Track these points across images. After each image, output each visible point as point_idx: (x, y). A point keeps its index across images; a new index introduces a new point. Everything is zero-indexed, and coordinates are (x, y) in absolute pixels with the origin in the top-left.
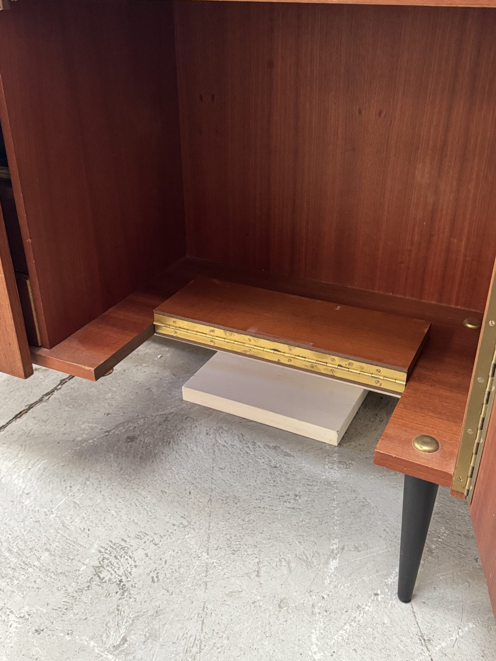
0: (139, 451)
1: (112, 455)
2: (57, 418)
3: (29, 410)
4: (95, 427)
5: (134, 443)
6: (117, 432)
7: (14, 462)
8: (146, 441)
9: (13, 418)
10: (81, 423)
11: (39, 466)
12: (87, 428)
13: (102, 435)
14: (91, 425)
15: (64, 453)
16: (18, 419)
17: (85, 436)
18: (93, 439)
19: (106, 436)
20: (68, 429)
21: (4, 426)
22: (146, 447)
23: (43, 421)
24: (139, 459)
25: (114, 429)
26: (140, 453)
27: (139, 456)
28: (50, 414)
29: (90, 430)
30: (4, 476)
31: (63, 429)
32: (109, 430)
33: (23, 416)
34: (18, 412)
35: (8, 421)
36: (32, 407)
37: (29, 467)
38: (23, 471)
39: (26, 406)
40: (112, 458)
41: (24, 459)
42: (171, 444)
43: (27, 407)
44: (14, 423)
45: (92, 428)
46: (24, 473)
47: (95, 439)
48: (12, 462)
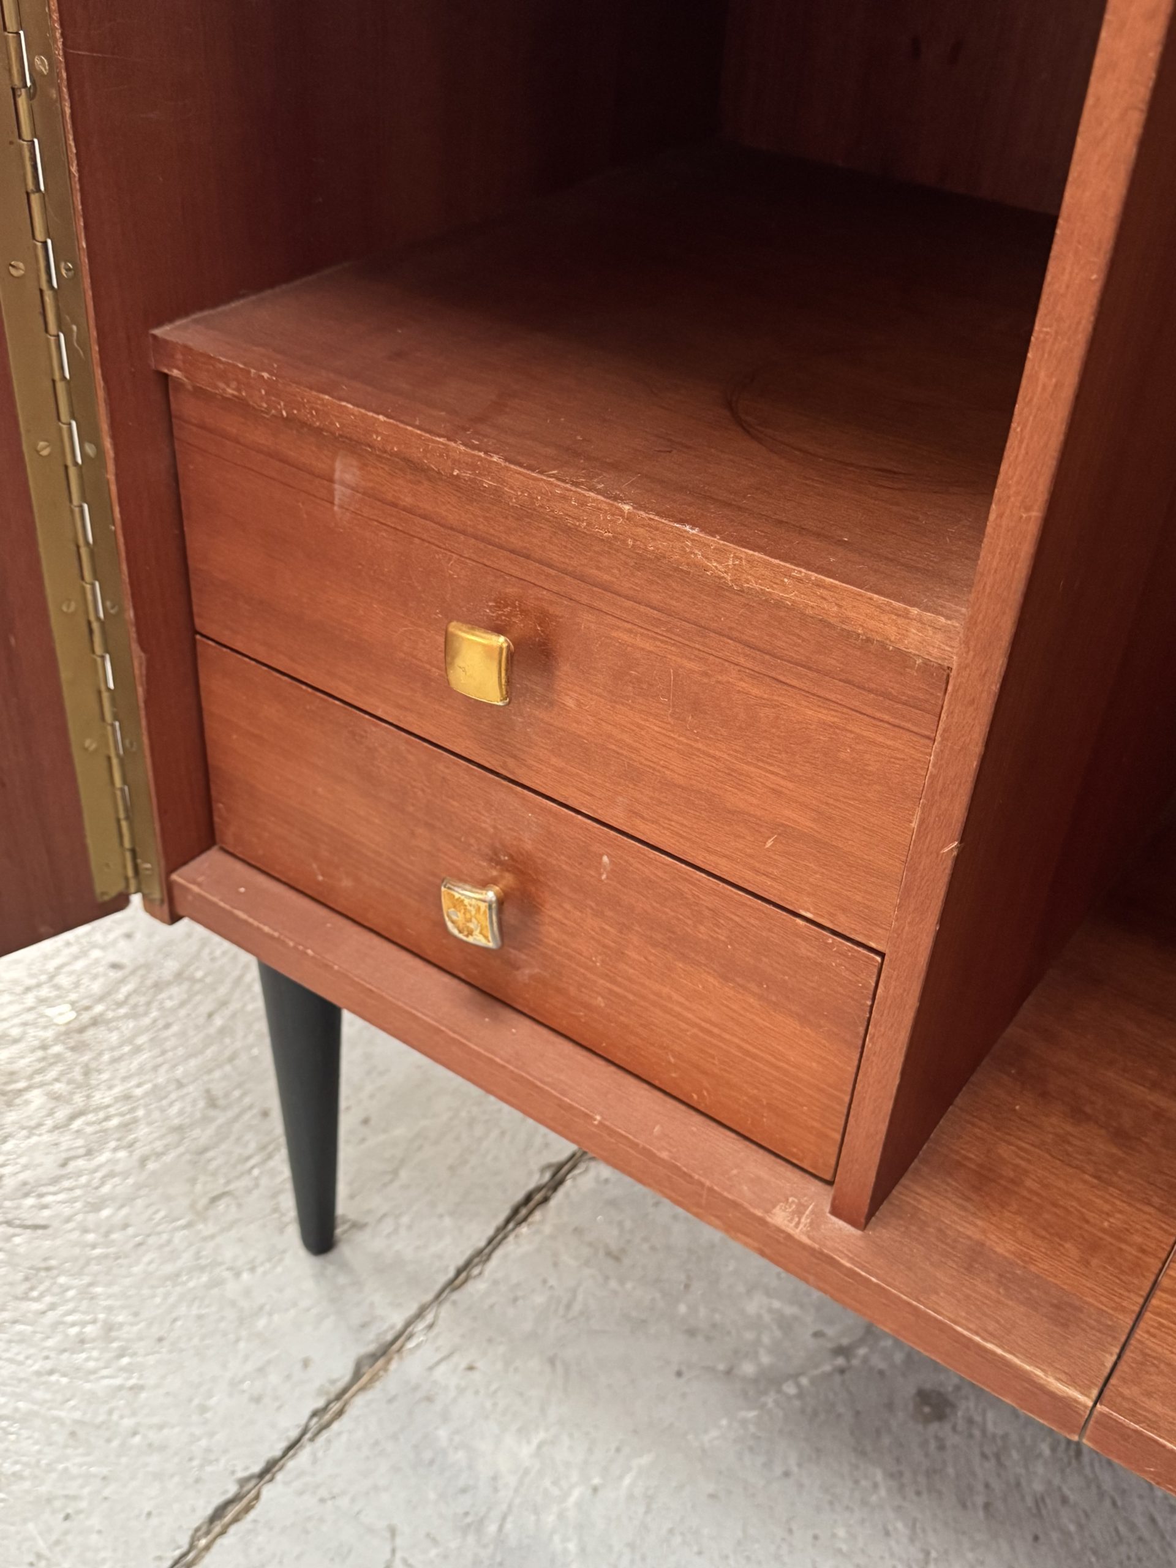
0: (973, 1474)
1: (879, 1476)
2: (653, 1248)
3: (555, 1189)
4: (796, 1318)
5: (947, 1427)
6: (878, 1362)
7: (535, 1442)
8: (990, 1427)
9: (508, 1221)
10: (741, 1289)
11: (627, 1481)
12: (767, 1318)
13: (827, 1368)
14: (776, 1304)
15: (706, 1431)
16: (524, 1229)
17: (765, 1359)
18: (795, 1377)
19: (842, 1371)
20: (703, 1312)
21: (479, 1253)
22: (997, 1456)
23: (609, 1254)
24: (981, 1514)
25: (862, 1341)
26: (980, 1487)
27: (980, 1500)
28: (628, 1224)
29: (778, 1334)
30: (510, 1506)
31: (682, 1309)
32: (845, 1341)
33: (537, 1216)
34: (520, 1196)
35: (490, 1232)
36: (561, 1182)
37: (596, 1481)
38: (576, 1494)
39: (543, 1170)
40: (883, 1492)
41: (571, 1436)
42: (1086, 1459)
43: (547, 1176)
44: (510, 1247)
45: (786, 1324)
46: (579, 1505)
47: (804, 1381)
48: (529, 1442)
